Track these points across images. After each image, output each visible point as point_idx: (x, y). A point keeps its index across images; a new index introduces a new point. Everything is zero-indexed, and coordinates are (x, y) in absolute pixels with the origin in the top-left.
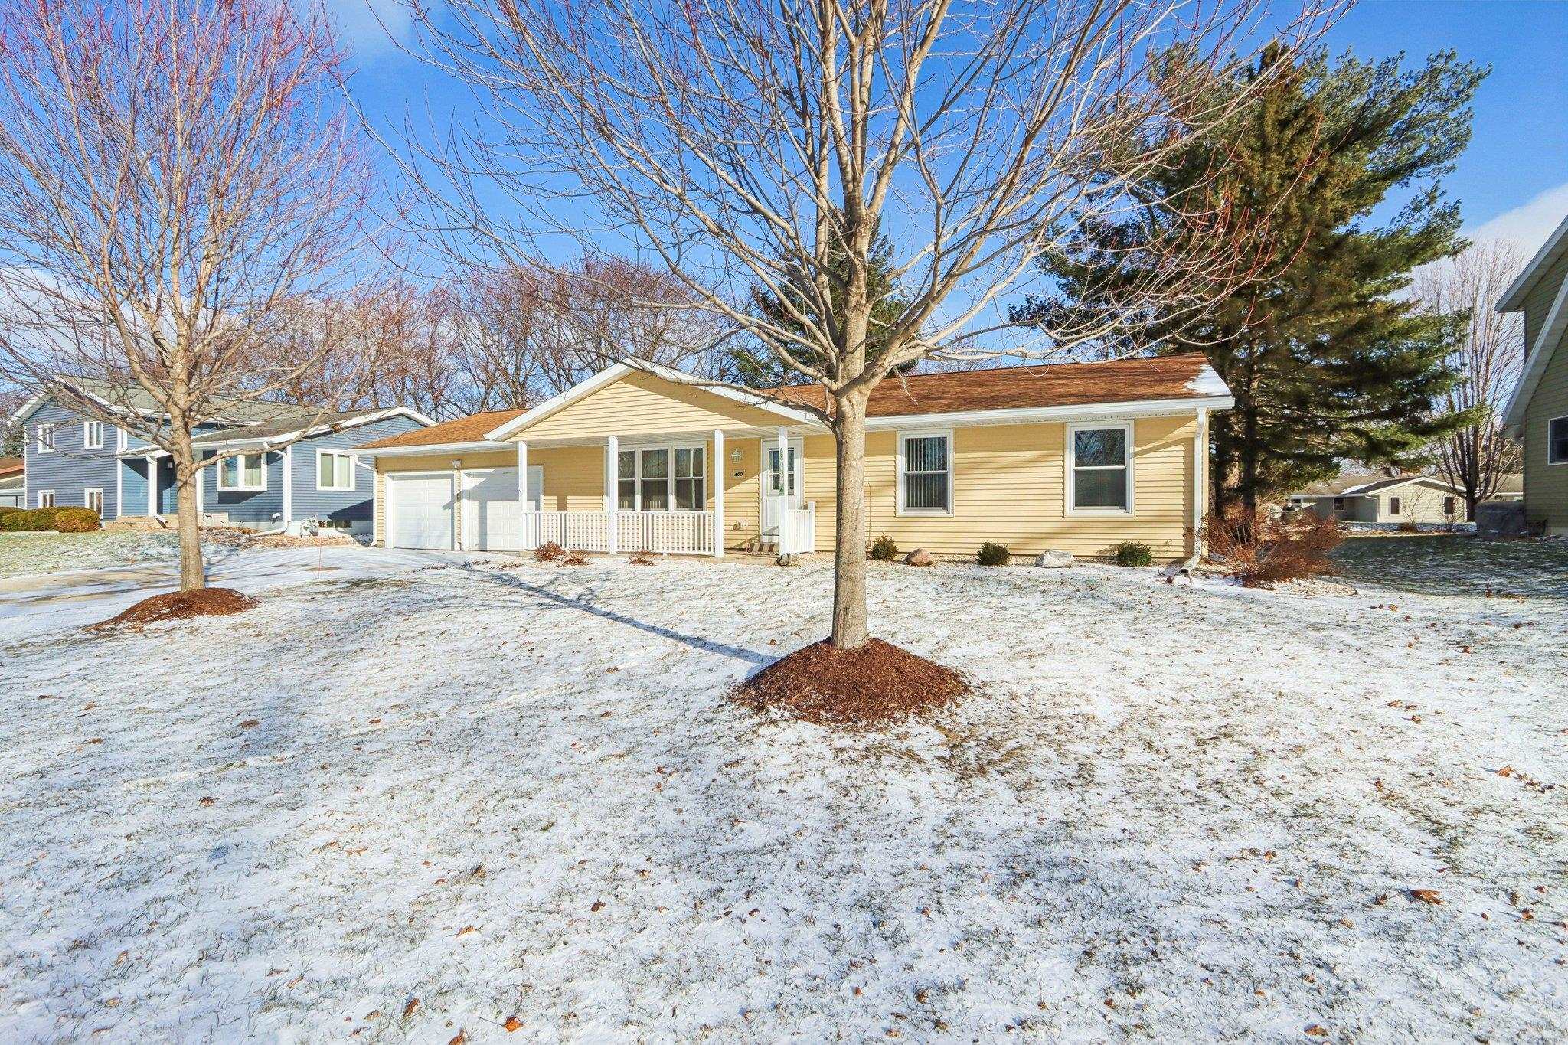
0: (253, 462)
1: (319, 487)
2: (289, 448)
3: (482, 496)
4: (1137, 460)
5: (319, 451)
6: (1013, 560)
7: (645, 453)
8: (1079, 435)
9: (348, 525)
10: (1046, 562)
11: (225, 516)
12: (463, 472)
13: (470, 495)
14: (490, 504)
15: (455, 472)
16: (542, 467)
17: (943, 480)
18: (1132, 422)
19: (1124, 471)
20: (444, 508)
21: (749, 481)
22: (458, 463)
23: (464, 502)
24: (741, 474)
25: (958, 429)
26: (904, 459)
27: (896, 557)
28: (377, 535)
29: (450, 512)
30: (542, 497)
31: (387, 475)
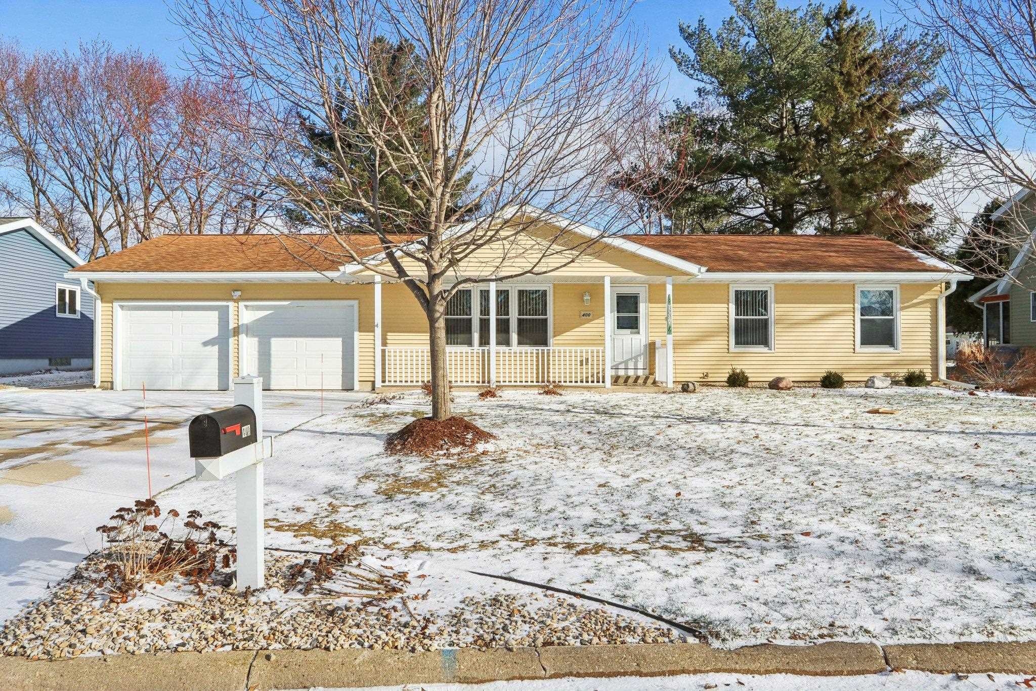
3: (265, 332)
4: (902, 313)
6: (846, 385)
8: (864, 294)
12: (242, 304)
13: (249, 330)
14: (274, 341)
15: (231, 304)
16: (357, 302)
17: (765, 324)
18: (898, 286)
19: (892, 320)
20: (206, 344)
21: (596, 321)
22: (239, 293)
23: (243, 337)
24: (589, 315)
25: (778, 285)
26: (734, 306)
27: (750, 384)
28: (99, 374)
29: (216, 348)
30: (357, 334)
31: (116, 304)
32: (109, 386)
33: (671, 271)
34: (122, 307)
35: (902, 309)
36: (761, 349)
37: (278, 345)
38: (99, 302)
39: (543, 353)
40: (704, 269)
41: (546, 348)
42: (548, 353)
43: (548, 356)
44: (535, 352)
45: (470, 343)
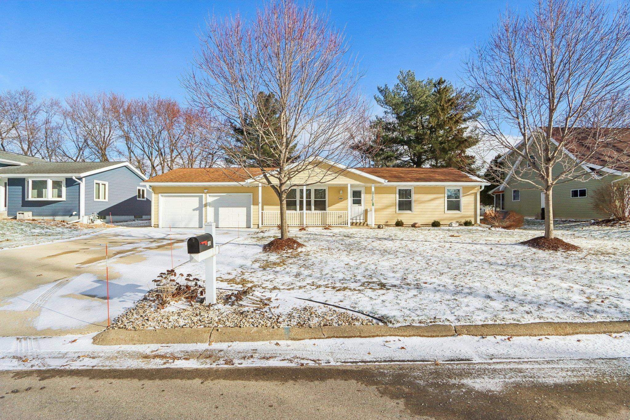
0: (57, 184)
1: (95, 200)
2: (84, 179)
3: (217, 205)
4: (463, 198)
5: (96, 181)
6: (441, 226)
11: (30, 213)
12: (208, 195)
15: (204, 195)
16: (252, 194)
17: (410, 202)
18: (462, 187)
19: (459, 201)
20: (194, 210)
21: (344, 201)
22: (207, 190)
23: (208, 207)
24: (342, 199)
25: (415, 187)
26: (398, 195)
27: (404, 225)
28: (153, 222)
29: (198, 211)
30: (252, 206)
31: (160, 195)
32: (157, 226)
33: (374, 182)
34: (162, 196)
35: (463, 196)
36: (409, 212)
37: (221, 210)
38: (153, 194)
40: (387, 181)
41: (325, 212)
43: (326, 215)
44: (321, 213)
45: (296, 210)
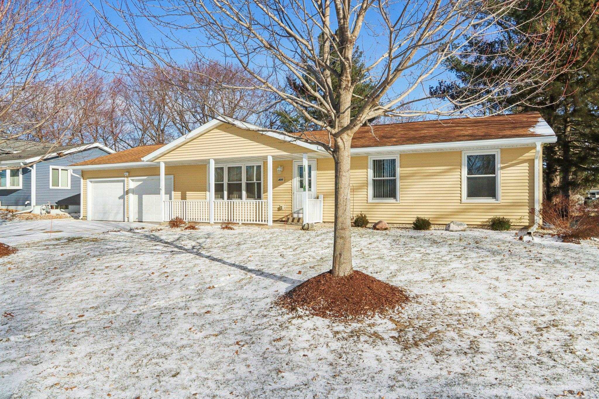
0: (15, 173)
1: (51, 187)
2: (35, 166)
3: (140, 192)
4: (502, 171)
5: (51, 167)
6: (433, 227)
7: (229, 168)
8: (469, 158)
9: (67, 208)
10: (451, 229)
12: (129, 178)
13: (134, 191)
14: (144, 197)
15: (126, 179)
16: (173, 176)
17: (393, 183)
18: (499, 150)
19: (495, 178)
20: (119, 198)
21: (286, 183)
22: (128, 173)
23: (131, 195)
24: (282, 180)
25: (403, 155)
26: (372, 171)
27: (365, 225)
28: (82, 214)
29: (123, 200)
30: (173, 192)
31: (88, 180)
32: (85, 218)
33: (307, 150)
34: (91, 182)
35: (502, 168)
36: (392, 200)
38: (82, 180)
39: (259, 203)
42: (262, 203)
43: (262, 205)
44: (255, 203)
